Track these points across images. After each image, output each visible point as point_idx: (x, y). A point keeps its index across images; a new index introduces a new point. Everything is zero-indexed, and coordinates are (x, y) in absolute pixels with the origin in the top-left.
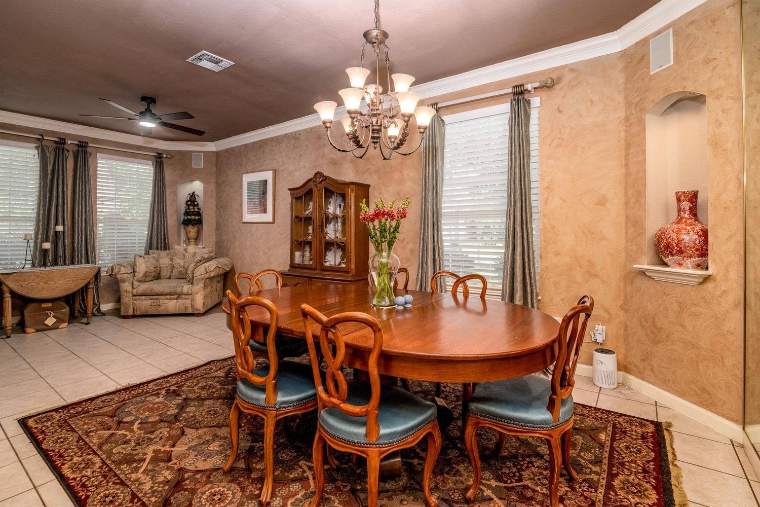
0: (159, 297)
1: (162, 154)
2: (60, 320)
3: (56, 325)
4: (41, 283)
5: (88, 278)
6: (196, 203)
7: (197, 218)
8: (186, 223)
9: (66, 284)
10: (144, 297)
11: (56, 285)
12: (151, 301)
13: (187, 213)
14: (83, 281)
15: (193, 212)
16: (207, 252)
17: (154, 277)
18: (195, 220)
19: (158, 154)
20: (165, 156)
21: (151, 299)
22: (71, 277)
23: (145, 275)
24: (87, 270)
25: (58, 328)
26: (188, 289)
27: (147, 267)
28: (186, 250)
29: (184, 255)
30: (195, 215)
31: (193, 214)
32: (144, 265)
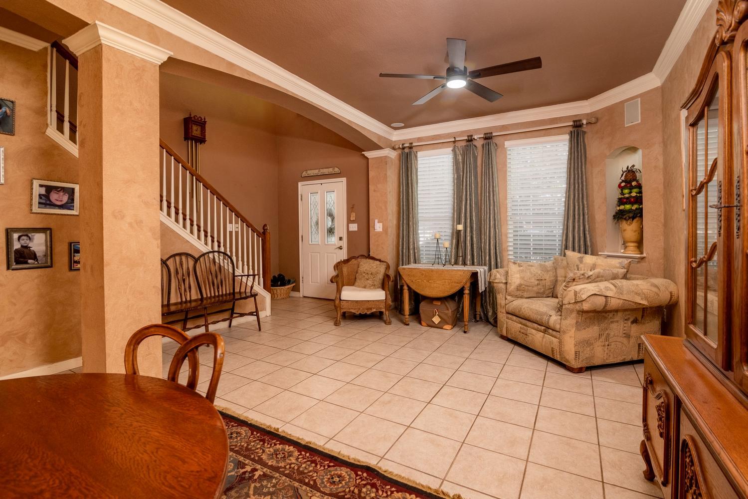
0: (529, 324)
1: (580, 121)
2: (444, 321)
3: (440, 325)
4: (425, 281)
5: (461, 282)
6: (634, 183)
7: (635, 207)
8: (619, 216)
9: (443, 285)
10: (514, 318)
11: (435, 285)
12: (520, 325)
13: (621, 202)
14: (457, 284)
15: (627, 198)
16: (618, 265)
17: (538, 293)
18: (630, 211)
19: (574, 121)
20: (584, 122)
21: (521, 323)
22: (447, 278)
23: (518, 288)
24: (460, 273)
25: (442, 328)
26: (555, 321)
27: (522, 278)
28: (581, 260)
29: (577, 266)
30: (632, 203)
31: (628, 201)
32: (518, 276)
